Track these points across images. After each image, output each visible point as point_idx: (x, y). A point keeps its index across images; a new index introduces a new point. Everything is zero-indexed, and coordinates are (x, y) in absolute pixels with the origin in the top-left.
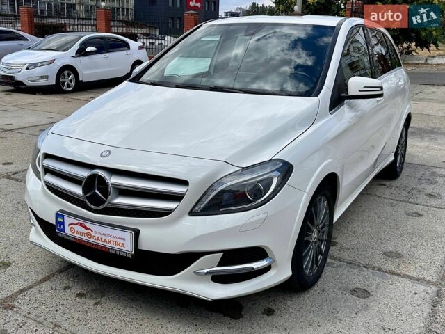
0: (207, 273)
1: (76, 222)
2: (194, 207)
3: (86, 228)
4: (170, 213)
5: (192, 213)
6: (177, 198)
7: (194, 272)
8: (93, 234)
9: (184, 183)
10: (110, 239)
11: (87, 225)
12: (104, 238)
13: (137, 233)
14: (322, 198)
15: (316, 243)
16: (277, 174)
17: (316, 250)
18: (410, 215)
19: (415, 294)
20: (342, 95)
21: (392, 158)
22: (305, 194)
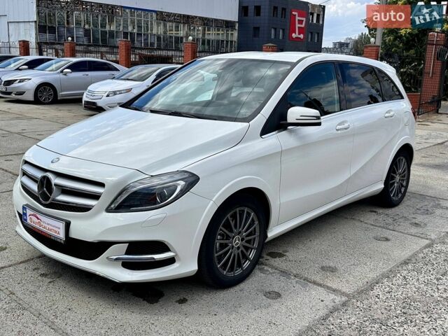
0: (116, 259)
1: (32, 213)
2: (110, 205)
3: (38, 219)
4: (90, 209)
5: (108, 210)
6: (95, 197)
7: (107, 258)
8: (42, 224)
9: (102, 185)
10: (52, 228)
11: (38, 216)
12: (48, 226)
13: (68, 225)
14: (246, 210)
15: (238, 248)
16: (182, 183)
17: (238, 254)
18: (377, 239)
19: (322, 301)
20: (282, 122)
21: (382, 186)
22: (212, 202)
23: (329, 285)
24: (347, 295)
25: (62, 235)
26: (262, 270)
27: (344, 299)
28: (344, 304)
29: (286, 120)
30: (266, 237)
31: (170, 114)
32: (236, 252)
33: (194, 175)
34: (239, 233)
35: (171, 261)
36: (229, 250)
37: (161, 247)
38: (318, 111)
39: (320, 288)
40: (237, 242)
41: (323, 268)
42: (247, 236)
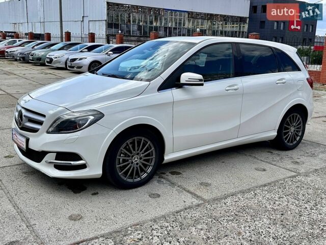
0: (50, 162)
1: (14, 133)
2: (48, 129)
4: (38, 131)
5: (48, 132)
6: (41, 123)
9: (44, 116)
10: (21, 142)
11: (16, 135)
13: (28, 140)
14: (143, 139)
15: (137, 164)
16: (92, 118)
17: (137, 167)
18: (257, 169)
19: (185, 202)
20: (176, 83)
21: (274, 134)
22: (112, 131)
23: (197, 193)
24: (204, 200)
25: (24, 147)
26: (159, 182)
27: (201, 202)
28: (198, 205)
29: (180, 81)
30: (163, 159)
31: (109, 76)
32: (135, 166)
33: (101, 113)
34: (138, 154)
35: (83, 166)
36: (129, 164)
37: (76, 157)
38: (201, 76)
39: (189, 195)
40: (136, 160)
41: (201, 184)
42: (145, 156)
